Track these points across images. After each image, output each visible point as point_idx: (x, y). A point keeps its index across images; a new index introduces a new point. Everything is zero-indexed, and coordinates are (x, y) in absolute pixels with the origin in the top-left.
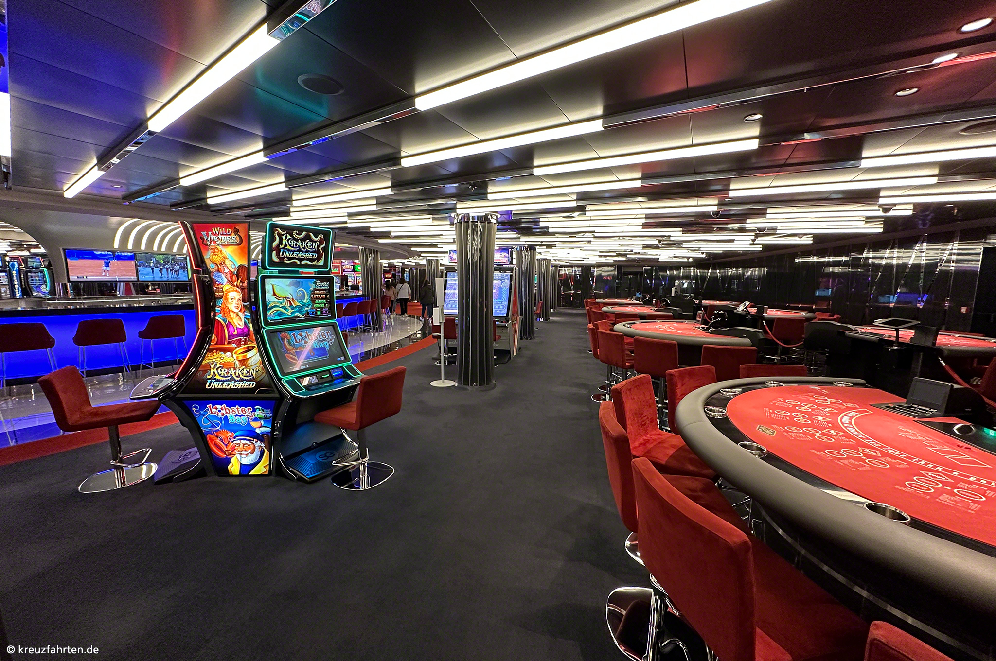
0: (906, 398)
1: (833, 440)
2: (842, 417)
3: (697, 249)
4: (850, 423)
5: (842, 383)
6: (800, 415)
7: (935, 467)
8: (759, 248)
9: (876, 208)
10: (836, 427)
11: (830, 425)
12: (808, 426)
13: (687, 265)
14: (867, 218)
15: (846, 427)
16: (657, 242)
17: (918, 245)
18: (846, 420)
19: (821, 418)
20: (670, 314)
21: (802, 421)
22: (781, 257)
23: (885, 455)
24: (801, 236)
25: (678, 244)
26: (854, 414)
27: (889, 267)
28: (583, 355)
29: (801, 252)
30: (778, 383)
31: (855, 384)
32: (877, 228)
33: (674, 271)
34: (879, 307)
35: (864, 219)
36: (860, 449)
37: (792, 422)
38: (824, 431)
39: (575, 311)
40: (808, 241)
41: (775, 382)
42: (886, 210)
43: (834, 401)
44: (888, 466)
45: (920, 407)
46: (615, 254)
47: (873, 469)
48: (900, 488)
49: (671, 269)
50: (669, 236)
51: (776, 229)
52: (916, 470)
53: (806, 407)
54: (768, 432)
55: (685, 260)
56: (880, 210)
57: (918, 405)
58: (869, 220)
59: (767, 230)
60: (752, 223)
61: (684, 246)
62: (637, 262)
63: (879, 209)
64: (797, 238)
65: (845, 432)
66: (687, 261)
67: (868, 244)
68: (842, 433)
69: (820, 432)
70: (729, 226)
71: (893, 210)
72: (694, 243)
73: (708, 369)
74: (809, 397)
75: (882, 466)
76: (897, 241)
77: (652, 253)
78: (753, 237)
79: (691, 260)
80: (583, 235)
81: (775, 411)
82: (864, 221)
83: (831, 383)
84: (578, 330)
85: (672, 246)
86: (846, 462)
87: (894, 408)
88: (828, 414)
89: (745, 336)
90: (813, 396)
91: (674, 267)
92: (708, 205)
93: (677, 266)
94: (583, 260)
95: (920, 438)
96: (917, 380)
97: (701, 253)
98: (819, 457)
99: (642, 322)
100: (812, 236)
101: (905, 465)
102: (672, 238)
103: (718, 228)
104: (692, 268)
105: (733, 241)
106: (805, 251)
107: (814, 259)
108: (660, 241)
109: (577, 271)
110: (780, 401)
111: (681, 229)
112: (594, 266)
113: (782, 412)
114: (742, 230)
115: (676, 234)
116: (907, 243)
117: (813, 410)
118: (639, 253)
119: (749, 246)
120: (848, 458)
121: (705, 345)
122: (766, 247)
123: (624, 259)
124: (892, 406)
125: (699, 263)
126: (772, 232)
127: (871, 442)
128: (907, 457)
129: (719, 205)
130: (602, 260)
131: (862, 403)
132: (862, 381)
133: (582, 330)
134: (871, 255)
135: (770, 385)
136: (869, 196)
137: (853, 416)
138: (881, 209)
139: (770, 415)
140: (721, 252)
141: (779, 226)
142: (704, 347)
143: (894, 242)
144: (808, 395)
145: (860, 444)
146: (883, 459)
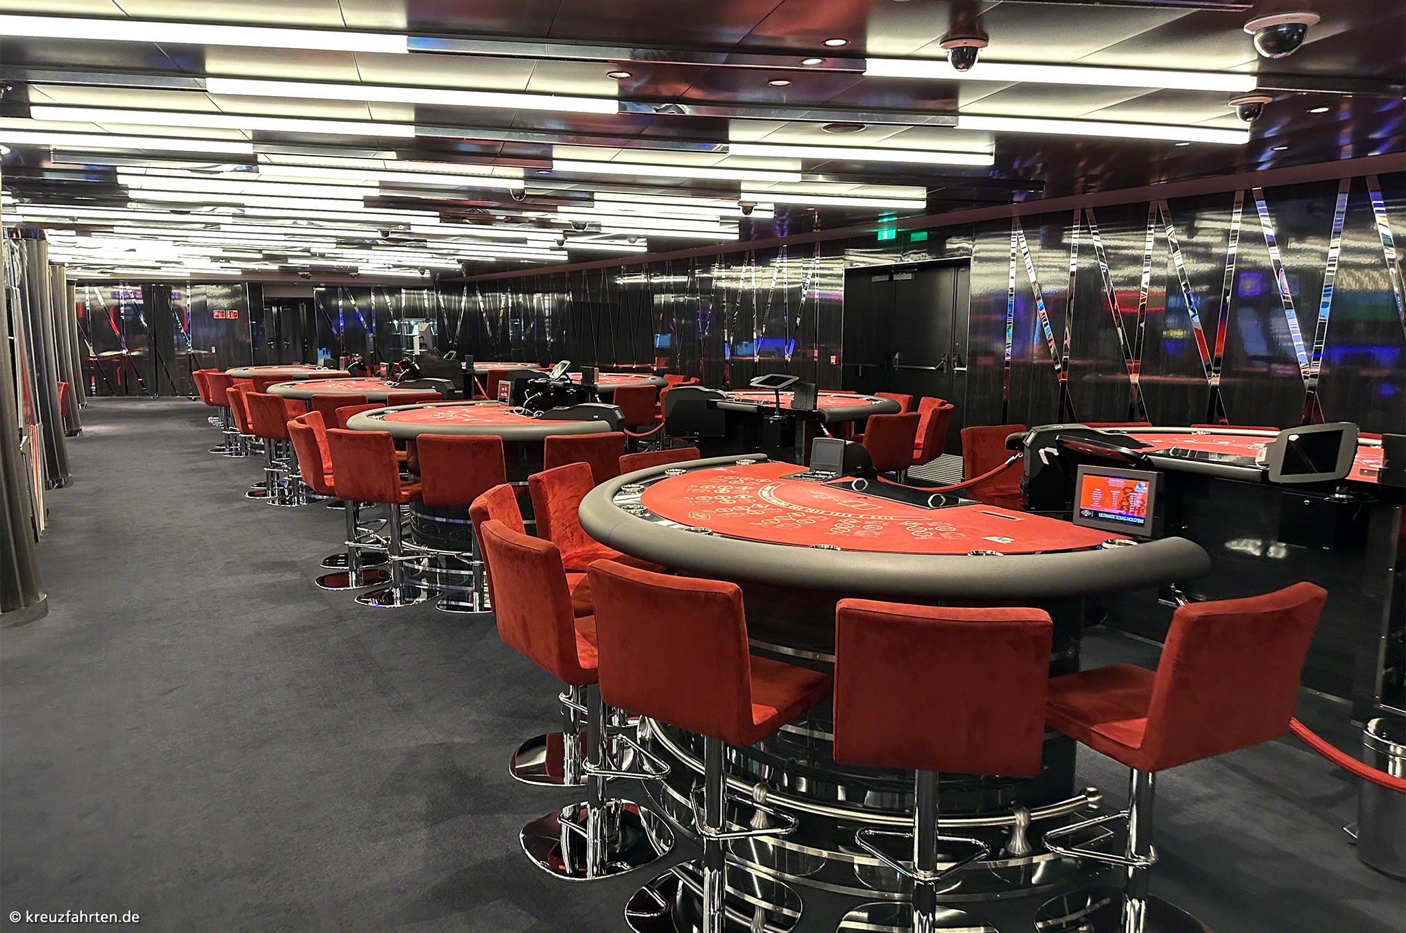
0: (809, 466)
1: (763, 512)
2: (761, 492)
3: (452, 252)
4: (770, 496)
5: (745, 461)
6: (722, 497)
7: (846, 515)
8: (562, 257)
9: (735, 204)
10: (759, 501)
11: (754, 501)
12: (735, 505)
13: (415, 286)
14: (722, 218)
15: (769, 500)
16: (379, 235)
17: (778, 260)
18: (765, 494)
19: (743, 497)
20: (432, 391)
21: (727, 502)
22: (594, 274)
23: (808, 514)
24: (633, 239)
25: (420, 242)
26: (770, 487)
27: (747, 294)
28: (237, 505)
29: (627, 266)
30: (680, 470)
31: (758, 461)
32: (731, 234)
33: (387, 298)
34: (742, 362)
35: (718, 219)
36: (788, 514)
37: (717, 504)
38: (752, 506)
39: (142, 406)
40: (641, 248)
41: (676, 470)
42: (747, 210)
43: (746, 479)
44: (814, 522)
45: (822, 472)
46: (260, 256)
47: (804, 526)
48: (828, 533)
49: (379, 291)
50: (408, 225)
51: (599, 226)
52: (835, 520)
53: (724, 489)
54: (702, 517)
55: (417, 274)
56: (739, 209)
57: (820, 470)
58: (724, 220)
59: (589, 226)
60: (565, 215)
61: (429, 245)
62: (303, 276)
63: (739, 207)
64: (626, 242)
65: (768, 503)
66: (420, 275)
67: (719, 256)
68: (767, 506)
69: (749, 508)
70: (525, 214)
71: (755, 210)
72: (450, 240)
73: (582, 468)
74: (721, 480)
75: (810, 523)
76: (753, 254)
77: (350, 258)
78: (561, 237)
79: (427, 275)
80: (213, 210)
81: (697, 498)
82: (718, 221)
83: (734, 463)
84: (183, 450)
85: (401, 244)
86: (782, 525)
87: (801, 476)
88: (748, 492)
89: (597, 417)
90: (723, 478)
91: (386, 288)
92: (508, 178)
93: (392, 286)
94: (159, 268)
95: (830, 497)
96: (817, 441)
97: (455, 262)
98: (759, 526)
99: (399, 410)
100: (645, 239)
101: (825, 518)
102: (414, 229)
103: (507, 216)
104: (425, 291)
105: (524, 241)
106: (633, 264)
107: (641, 279)
108: (385, 234)
109: (131, 296)
110: (694, 488)
111: (438, 214)
112: (181, 284)
113: (704, 498)
114: (543, 224)
115: (425, 222)
116: (763, 257)
117: (731, 490)
118: (322, 256)
119: (548, 251)
120: (782, 522)
121: (548, 437)
122: (575, 256)
123: (274, 267)
124: (799, 475)
125: (444, 282)
126: (591, 229)
127: (794, 507)
128: (825, 513)
129: (526, 179)
130: (215, 269)
131: (773, 477)
132: (764, 455)
133: (199, 450)
134: (724, 273)
135: (671, 474)
136: (729, 190)
137: (770, 490)
138: (741, 208)
139: (694, 503)
140: (493, 260)
141: (603, 221)
142: (548, 439)
143: (750, 254)
144: (719, 478)
145: (786, 511)
146: (809, 517)
